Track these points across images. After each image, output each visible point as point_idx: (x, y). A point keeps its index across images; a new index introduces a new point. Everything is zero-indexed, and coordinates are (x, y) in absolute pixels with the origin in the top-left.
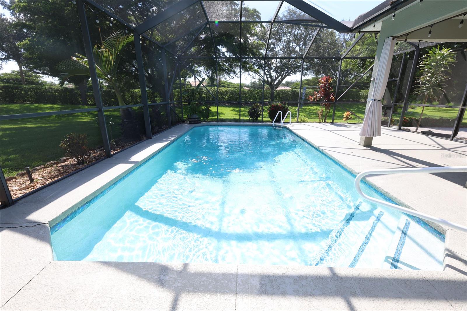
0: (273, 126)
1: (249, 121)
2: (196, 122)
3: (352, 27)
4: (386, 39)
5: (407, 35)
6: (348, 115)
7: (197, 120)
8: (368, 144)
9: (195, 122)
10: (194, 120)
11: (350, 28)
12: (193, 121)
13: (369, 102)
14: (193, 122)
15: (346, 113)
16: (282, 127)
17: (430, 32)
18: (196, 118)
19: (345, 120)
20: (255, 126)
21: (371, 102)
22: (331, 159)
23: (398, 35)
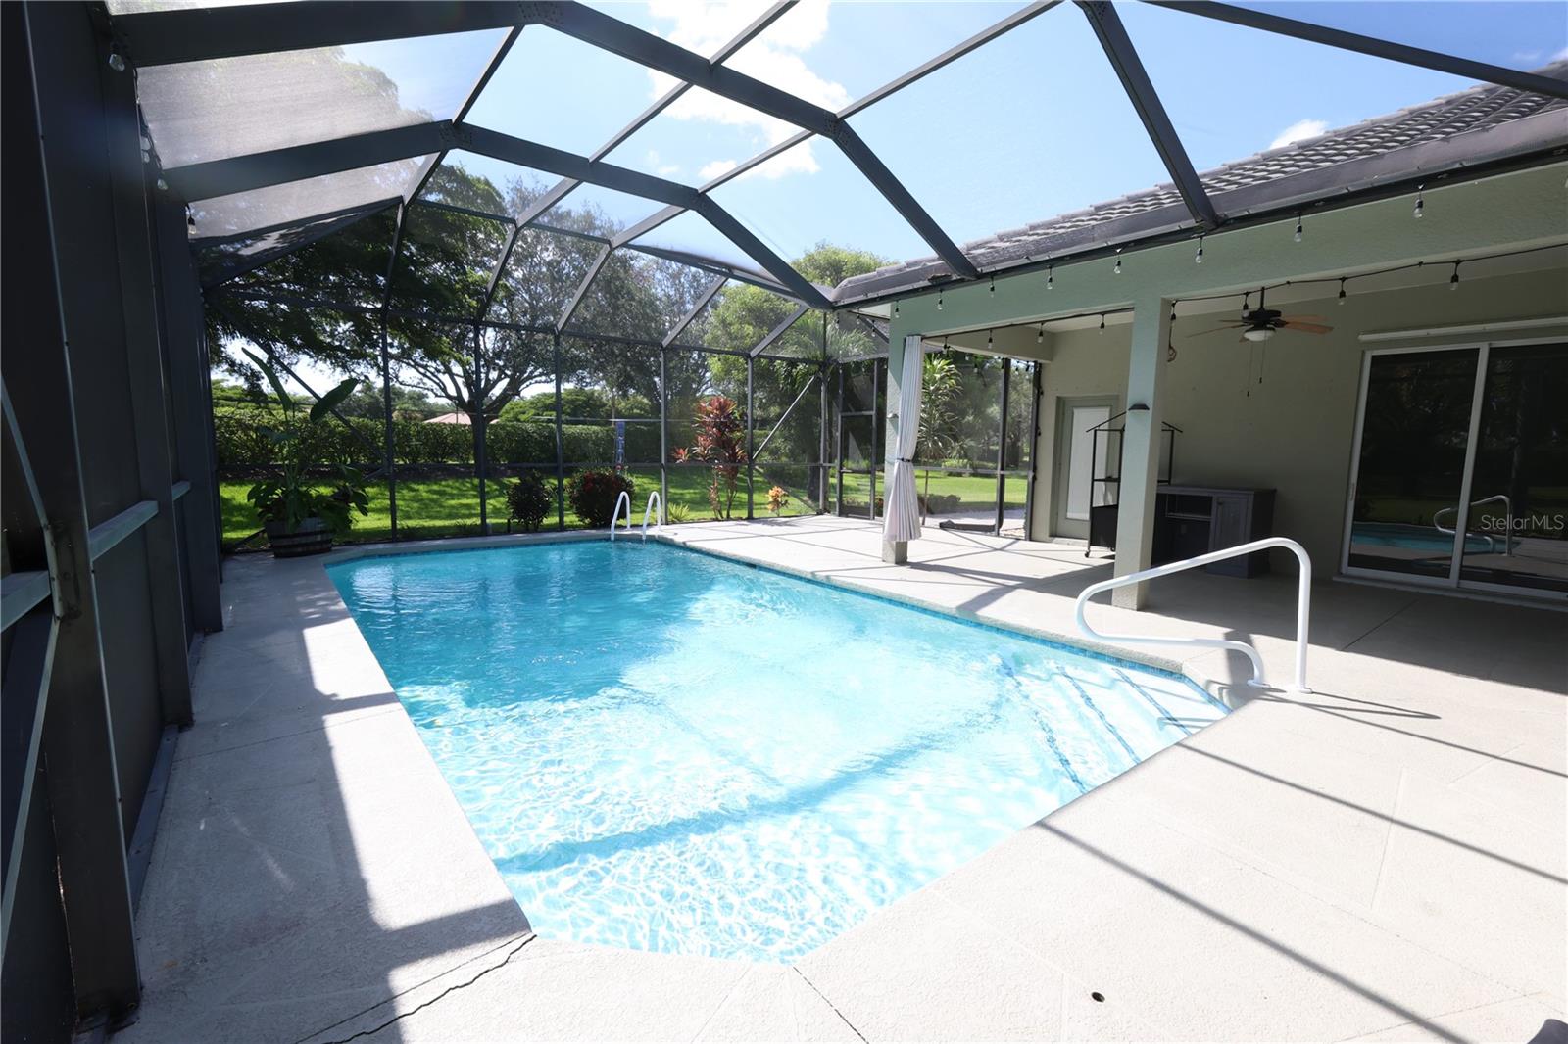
0: (613, 538)
1: (508, 529)
2: (318, 548)
3: (836, 302)
4: (909, 340)
5: (946, 336)
6: (777, 496)
7: (319, 538)
8: (901, 560)
9: (311, 548)
10: (303, 540)
11: (831, 303)
12: (297, 546)
13: (892, 464)
14: (300, 550)
15: (771, 491)
16: (644, 538)
17: (990, 340)
18: (318, 533)
19: (773, 510)
20: (580, 541)
21: (896, 465)
22: (879, 598)
23: (929, 334)
